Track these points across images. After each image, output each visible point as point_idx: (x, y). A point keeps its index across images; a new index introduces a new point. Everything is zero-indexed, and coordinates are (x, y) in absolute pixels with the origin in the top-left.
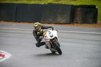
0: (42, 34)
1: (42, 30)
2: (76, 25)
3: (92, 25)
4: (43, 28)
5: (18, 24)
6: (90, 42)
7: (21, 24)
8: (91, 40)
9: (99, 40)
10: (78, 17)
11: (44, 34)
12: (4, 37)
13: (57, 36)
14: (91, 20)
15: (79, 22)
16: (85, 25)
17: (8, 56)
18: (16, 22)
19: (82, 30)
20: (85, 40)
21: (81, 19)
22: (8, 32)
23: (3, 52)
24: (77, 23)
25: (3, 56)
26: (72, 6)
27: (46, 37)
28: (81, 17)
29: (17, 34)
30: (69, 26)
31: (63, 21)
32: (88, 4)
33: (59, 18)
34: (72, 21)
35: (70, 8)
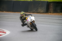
0: (25, 19)
1: (25, 16)
2: (50, 13)
3: (59, 14)
4: (26, 15)
5: (14, 13)
6: (59, 24)
7: (16, 13)
10: (51, 9)
11: (26, 19)
12: (6, 21)
13: (34, 20)
14: (59, 11)
15: (52, 12)
16: (56, 13)
17: (8, 33)
19: (54, 17)
20: (55, 23)
21: (53, 10)
22: (8, 18)
23: (5, 31)
24: (51, 13)
25: (5, 33)
26: (48, 2)
27: (28, 20)
28: (53, 9)
29: (13, 20)
30: (45, 15)
31: (42, 11)
32: (57, 1)
33: (39, 9)
34: (47, 11)
35: (46, 3)
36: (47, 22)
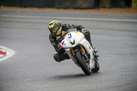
2: (102, 10)
3: (124, 10)
8: (123, 30)
9: (134, 29)
14: (122, 3)
15: (107, 6)
17: (10, 53)
18: (21, 6)
20: (115, 30)
24: (104, 7)
25: (4, 54)
27: (62, 44)
31: (86, 5)
36: (97, 29)
